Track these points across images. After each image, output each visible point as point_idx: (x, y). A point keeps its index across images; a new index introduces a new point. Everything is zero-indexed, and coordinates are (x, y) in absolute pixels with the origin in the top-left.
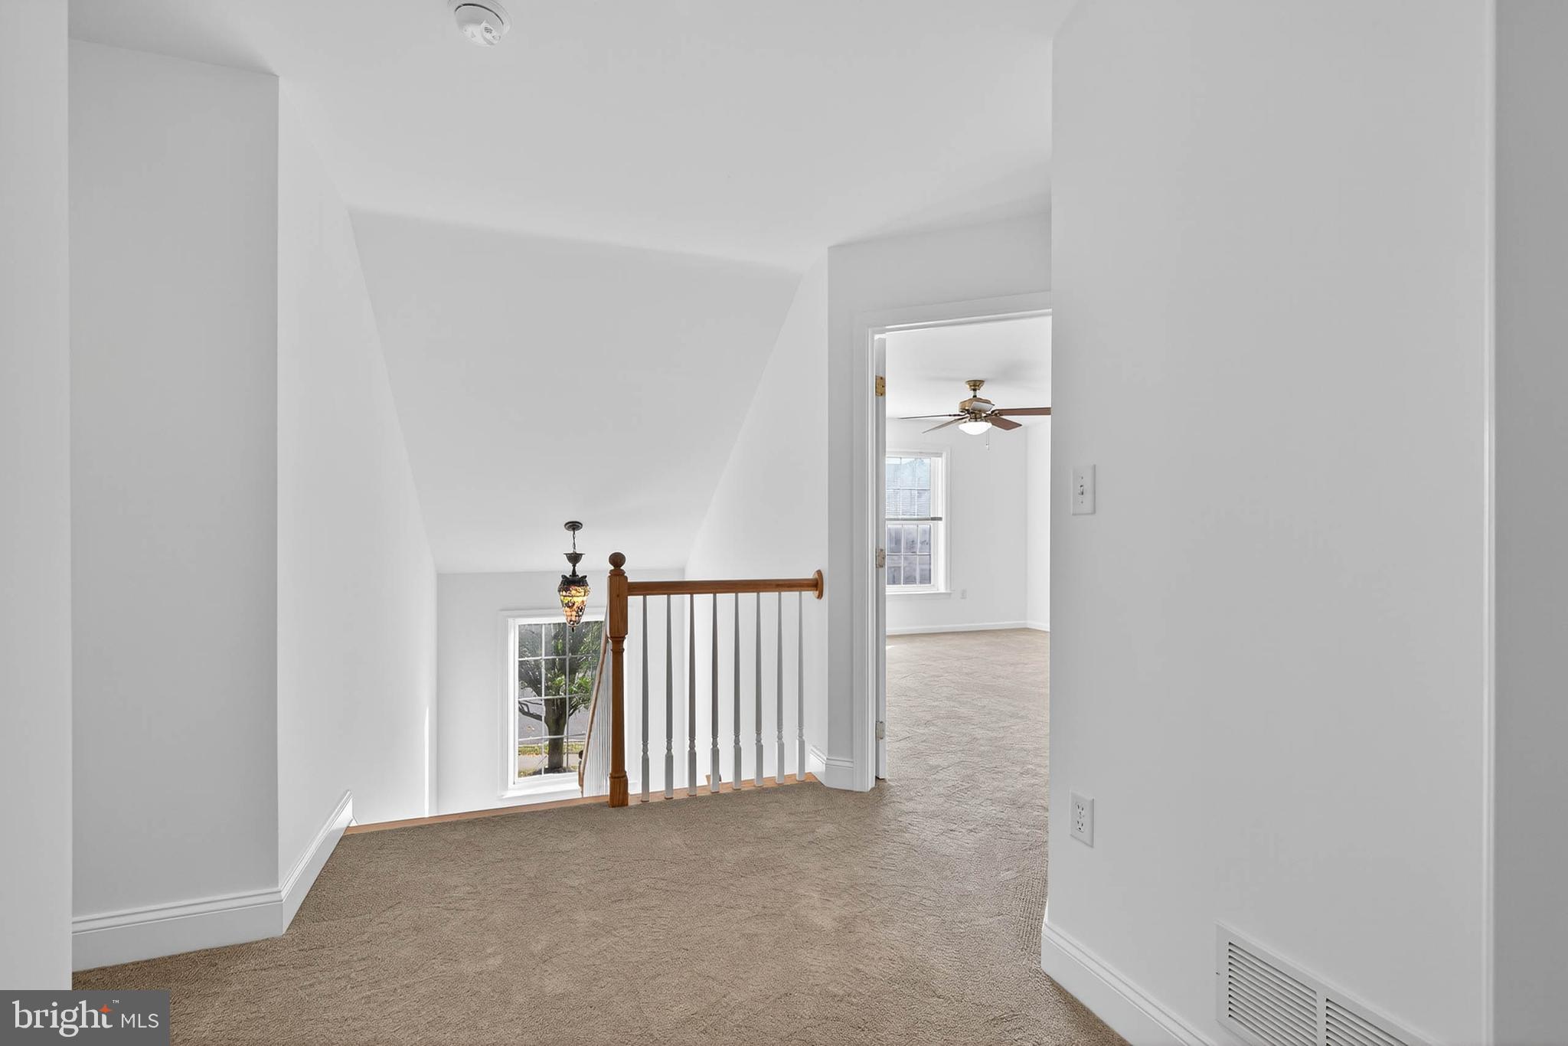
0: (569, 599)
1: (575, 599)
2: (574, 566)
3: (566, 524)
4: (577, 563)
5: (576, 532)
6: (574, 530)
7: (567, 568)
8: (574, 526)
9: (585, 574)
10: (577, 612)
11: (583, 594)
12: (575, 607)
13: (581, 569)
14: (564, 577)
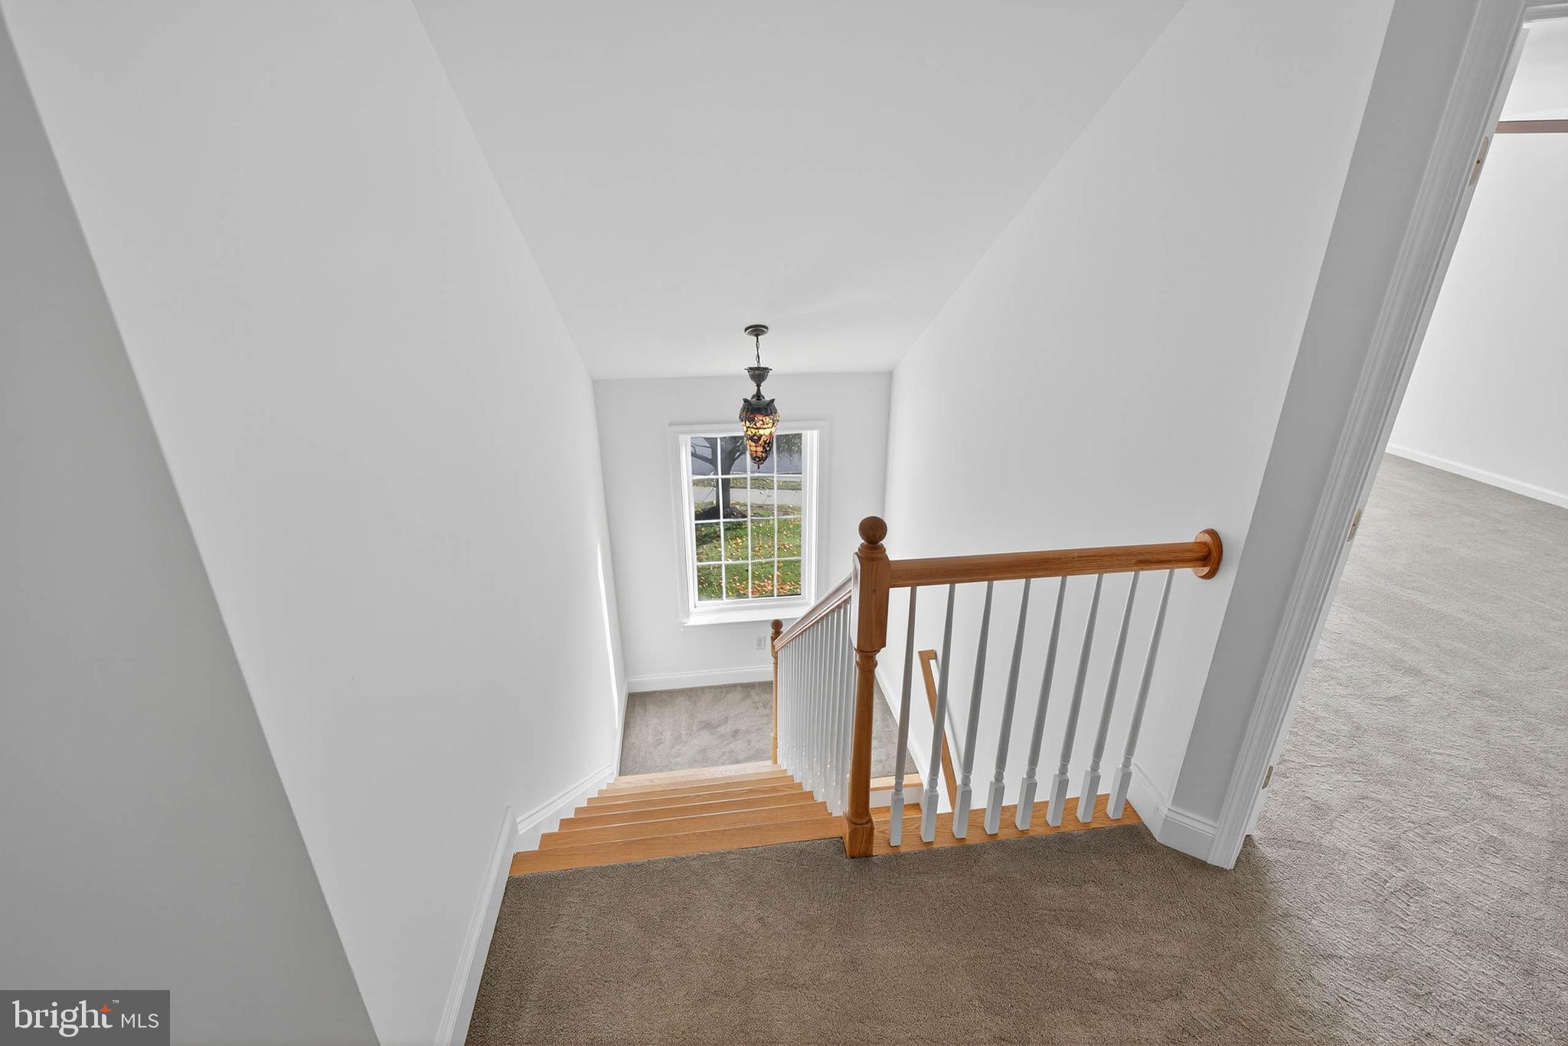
0: (754, 431)
1: (761, 432)
2: (759, 386)
3: (746, 330)
4: (763, 381)
5: (759, 337)
6: (757, 336)
7: (749, 390)
8: (757, 330)
9: (772, 398)
10: (764, 448)
11: (770, 425)
12: (760, 442)
13: (768, 391)
14: (746, 401)
